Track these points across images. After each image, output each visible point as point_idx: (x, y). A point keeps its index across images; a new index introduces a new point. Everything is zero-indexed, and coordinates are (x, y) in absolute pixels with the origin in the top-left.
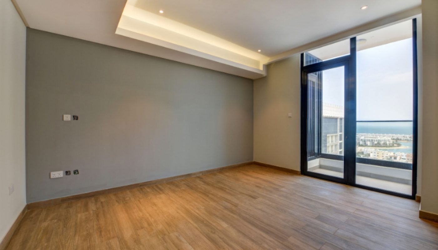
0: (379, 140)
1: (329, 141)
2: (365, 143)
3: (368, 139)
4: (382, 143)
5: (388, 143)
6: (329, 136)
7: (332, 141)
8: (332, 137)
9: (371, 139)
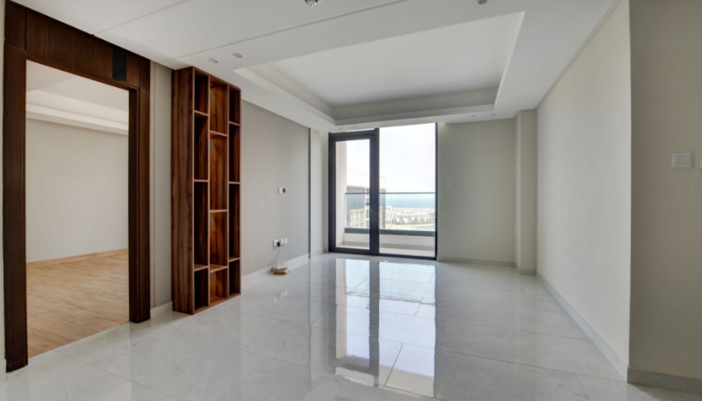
0: (416, 215)
1: (354, 220)
2: (402, 221)
3: (405, 214)
4: (419, 219)
5: (425, 219)
6: (353, 213)
7: (357, 219)
8: (357, 213)
9: (408, 215)
